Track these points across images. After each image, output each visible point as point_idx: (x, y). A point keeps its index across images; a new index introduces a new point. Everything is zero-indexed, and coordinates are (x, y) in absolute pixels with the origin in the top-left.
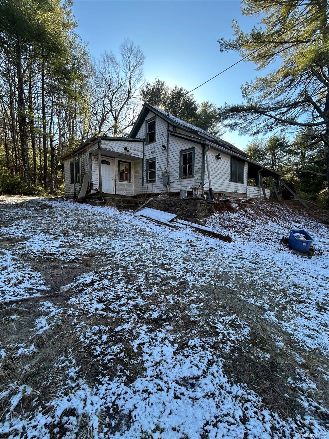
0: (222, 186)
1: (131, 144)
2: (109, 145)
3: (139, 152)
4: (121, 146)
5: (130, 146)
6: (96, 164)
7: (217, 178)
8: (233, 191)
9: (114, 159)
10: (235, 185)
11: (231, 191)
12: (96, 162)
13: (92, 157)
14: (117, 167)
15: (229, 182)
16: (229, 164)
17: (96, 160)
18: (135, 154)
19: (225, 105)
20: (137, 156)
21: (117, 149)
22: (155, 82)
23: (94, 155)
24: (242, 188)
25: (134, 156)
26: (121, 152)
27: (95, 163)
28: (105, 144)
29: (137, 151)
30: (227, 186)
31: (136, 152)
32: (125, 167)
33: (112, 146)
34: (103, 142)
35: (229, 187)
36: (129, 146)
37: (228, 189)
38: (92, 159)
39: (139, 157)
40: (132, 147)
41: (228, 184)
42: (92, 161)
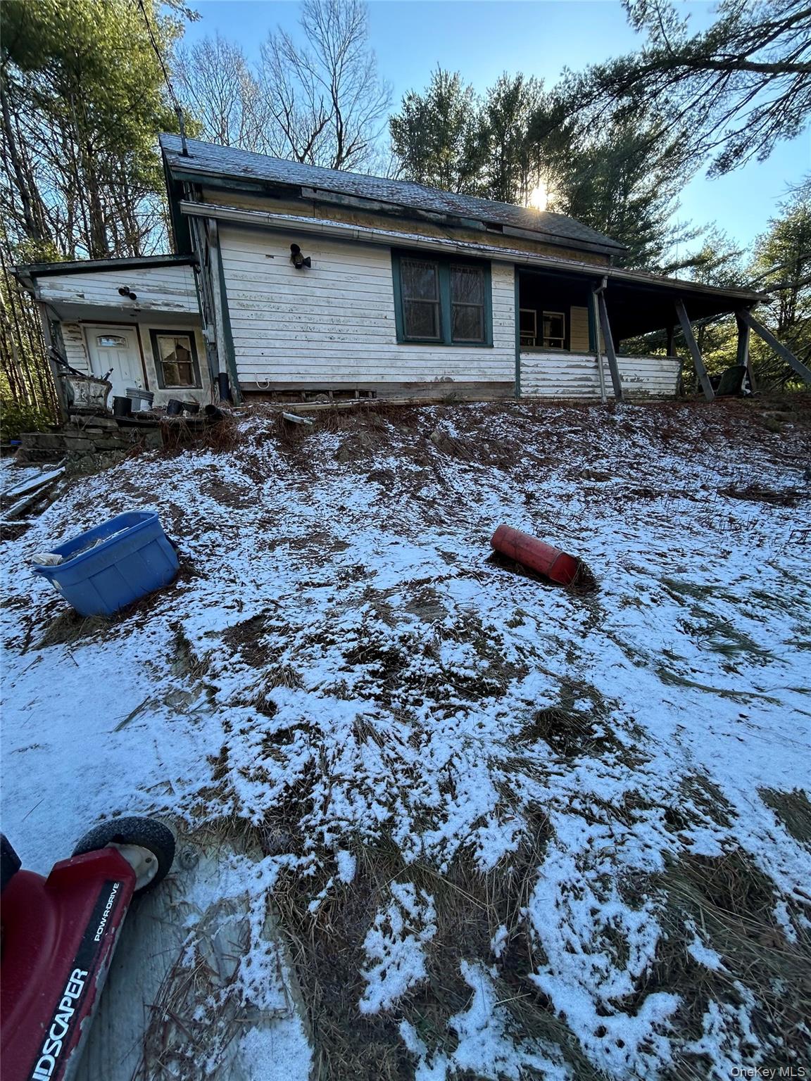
0: (352, 362)
1: (149, 276)
2: (65, 287)
3: (180, 294)
4: (109, 285)
5: (145, 282)
6: (77, 349)
7: (316, 336)
8: (429, 379)
9: (134, 328)
10: (435, 357)
11: (414, 379)
12: (78, 343)
13: (64, 330)
14: (148, 349)
15: (395, 348)
16: (390, 282)
17: (75, 339)
18: (167, 305)
19: (563, 79)
20: (176, 310)
21: (98, 297)
22: (429, 84)
23: (67, 325)
24: (482, 364)
25: (165, 309)
26: (113, 304)
27: (73, 346)
28: (52, 287)
29: (172, 293)
30: (388, 363)
31: (170, 298)
32: (178, 347)
33: (80, 289)
34: (42, 281)
35: (399, 363)
36: (140, 282)
37: (392, 371)
38: (65, 336)
39: (182, 310)
40: (150, 283)
41: (388, 355)
42: (66, 343)
